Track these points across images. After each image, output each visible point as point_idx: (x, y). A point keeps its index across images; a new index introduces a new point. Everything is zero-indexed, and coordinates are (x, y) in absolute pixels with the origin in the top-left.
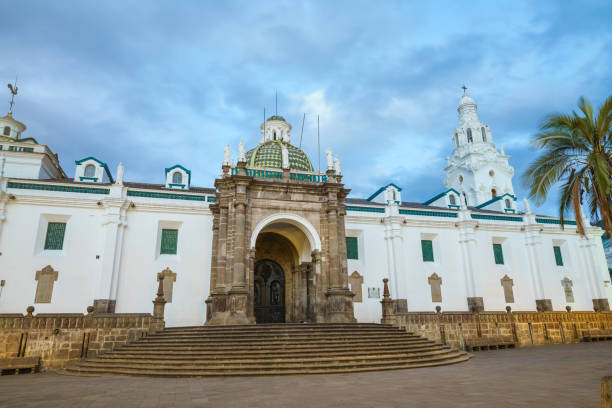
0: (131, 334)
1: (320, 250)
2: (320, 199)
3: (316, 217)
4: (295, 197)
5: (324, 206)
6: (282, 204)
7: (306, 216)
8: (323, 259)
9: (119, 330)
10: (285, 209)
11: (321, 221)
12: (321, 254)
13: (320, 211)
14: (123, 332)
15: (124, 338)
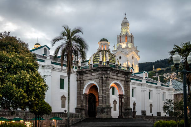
0: (77, 120)
1: (124, 94)
2: (125, 76)
3: (123, 83)
4: (119, 75)
5: (125, 79)
6: (116, 77)
7: (121, 82)
8: (125, 97)
9: (74, 118)
10: (116, 79)
11: (124, 84)
12: (124, 96)
13: (124, 81)
14: (75, 119)
15: (75, 121)
